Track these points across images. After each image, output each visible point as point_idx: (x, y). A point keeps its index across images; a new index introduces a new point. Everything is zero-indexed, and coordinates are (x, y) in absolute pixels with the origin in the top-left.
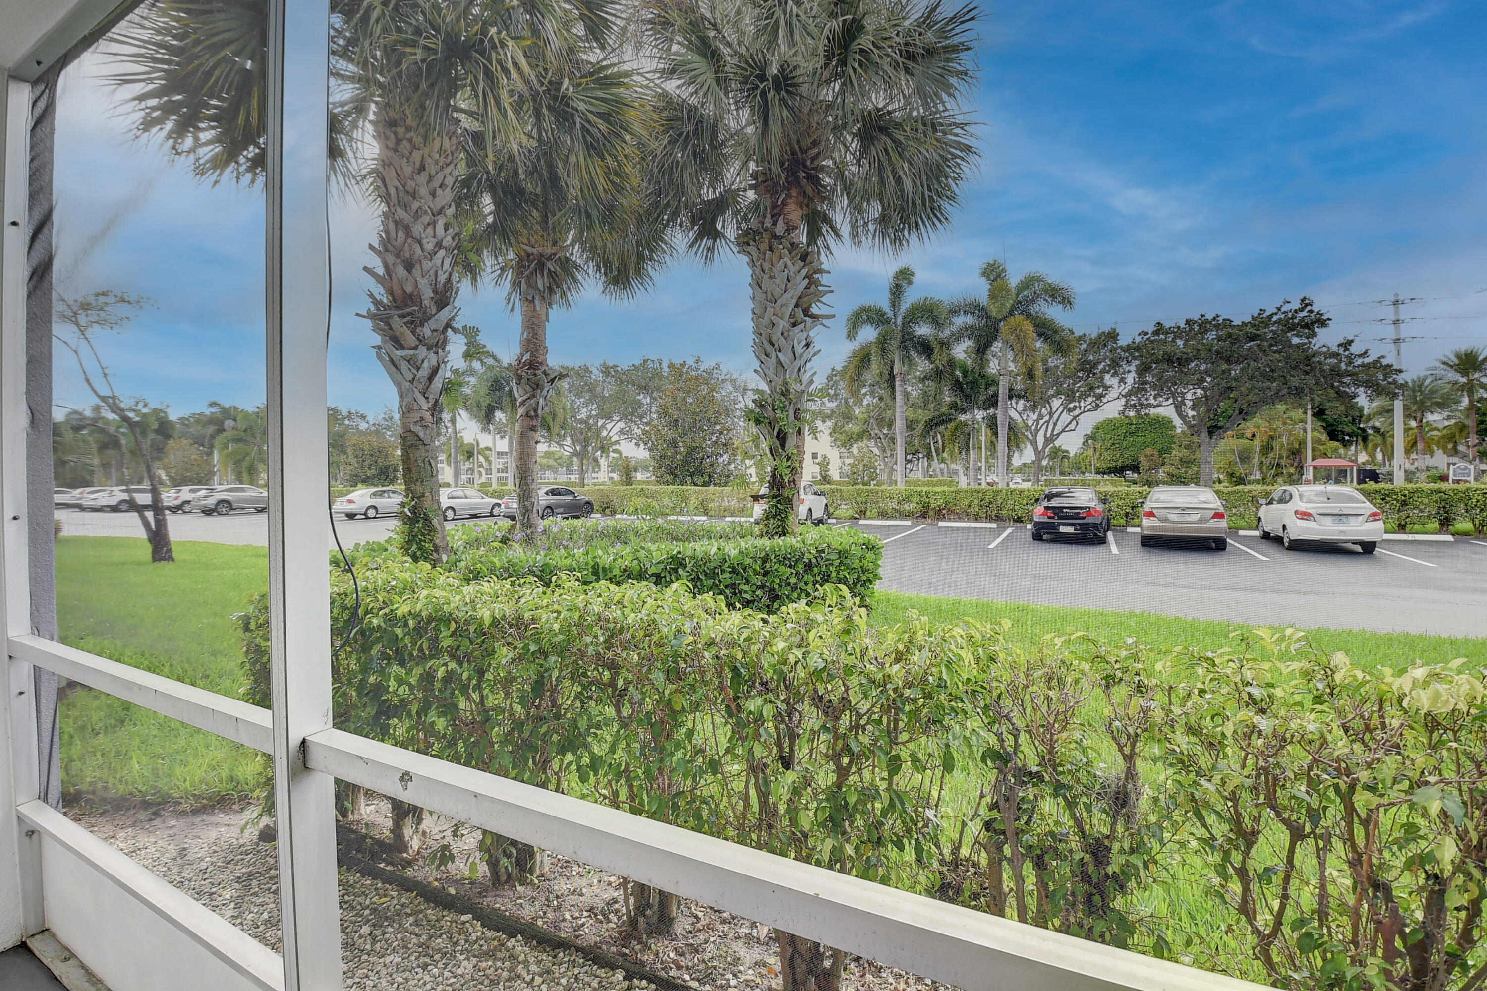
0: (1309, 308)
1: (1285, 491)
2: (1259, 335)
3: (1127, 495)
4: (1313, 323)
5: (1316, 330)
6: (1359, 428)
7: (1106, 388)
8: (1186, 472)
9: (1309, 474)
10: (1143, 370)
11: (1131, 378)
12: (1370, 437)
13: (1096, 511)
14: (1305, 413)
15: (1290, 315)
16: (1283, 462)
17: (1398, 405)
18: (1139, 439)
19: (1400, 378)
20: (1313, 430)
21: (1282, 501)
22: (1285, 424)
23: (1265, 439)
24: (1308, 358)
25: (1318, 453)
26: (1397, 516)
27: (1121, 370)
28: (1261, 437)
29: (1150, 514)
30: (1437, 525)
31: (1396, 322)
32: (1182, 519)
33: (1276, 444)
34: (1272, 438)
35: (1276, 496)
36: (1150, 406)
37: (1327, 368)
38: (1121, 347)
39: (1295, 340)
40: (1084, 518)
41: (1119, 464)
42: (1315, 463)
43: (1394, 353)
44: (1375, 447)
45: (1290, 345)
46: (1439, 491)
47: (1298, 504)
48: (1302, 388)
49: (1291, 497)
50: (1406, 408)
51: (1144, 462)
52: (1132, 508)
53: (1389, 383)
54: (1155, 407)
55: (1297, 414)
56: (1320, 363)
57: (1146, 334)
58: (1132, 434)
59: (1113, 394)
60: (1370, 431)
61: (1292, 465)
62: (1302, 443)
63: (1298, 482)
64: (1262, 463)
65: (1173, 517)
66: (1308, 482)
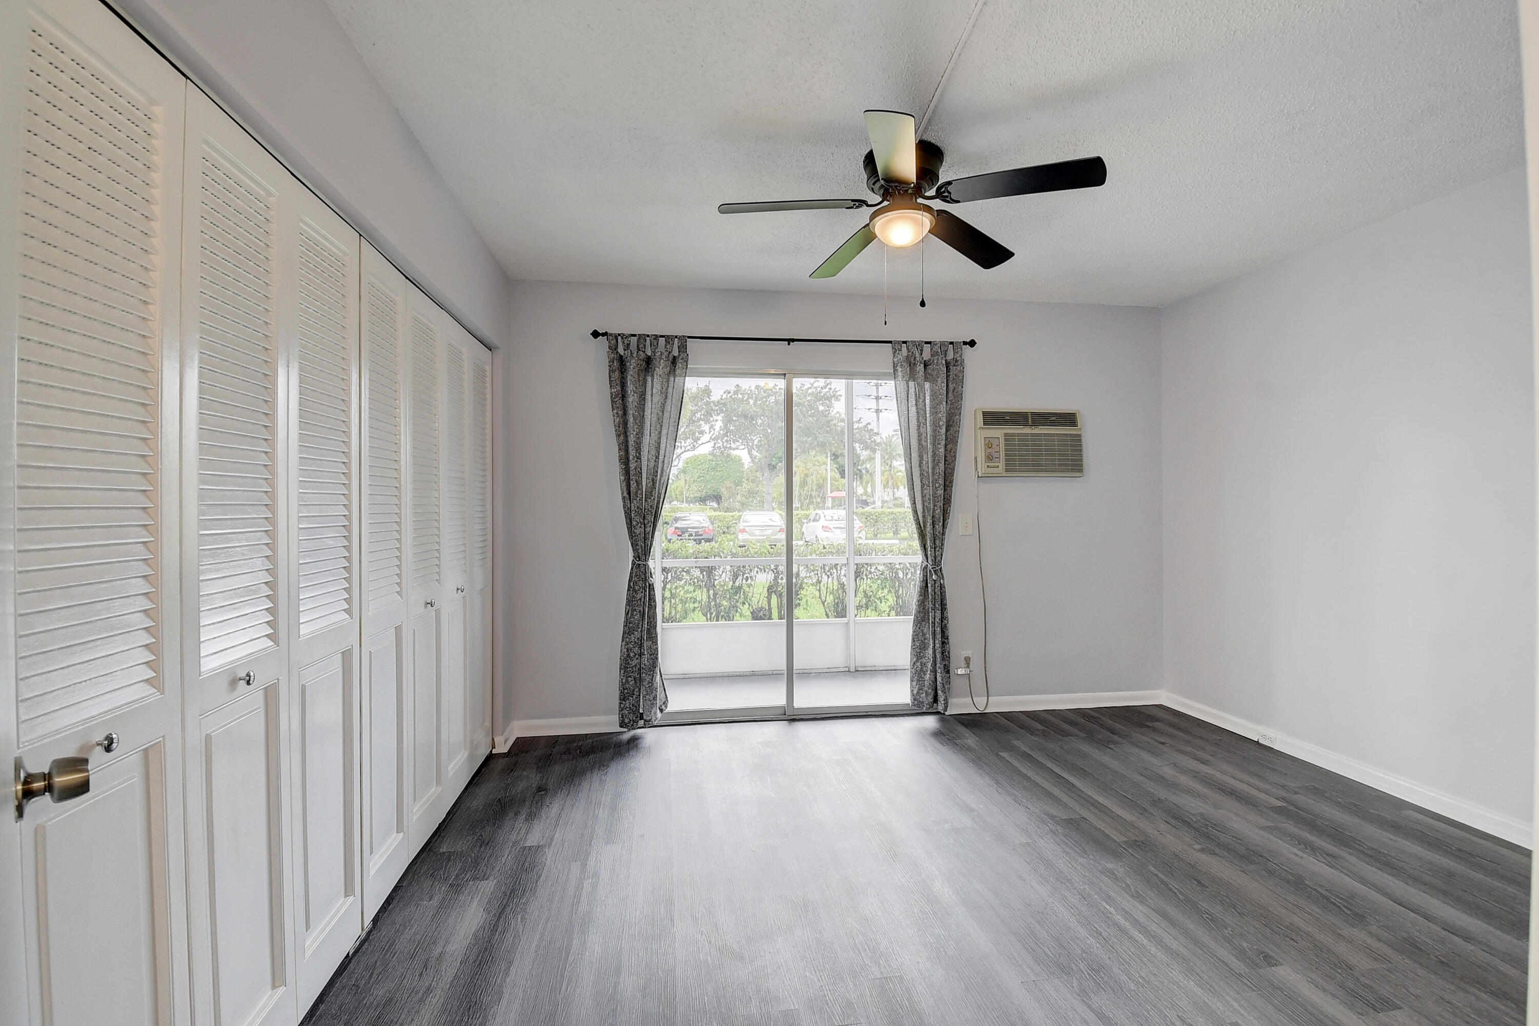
0: (829, 386)
1: (817, 514)
2: (801, 403)
3: (724, 518)
4: (831, 397)
5: (833, 402)
6: (858, 469)
7: (702, 433)
8: (752, 501)
9: (829, 503)
10: (728, 421)
11: (719, 425)
12: (864, 476)
13: (709, 530)
14: (827, 457)
15: (819, 389)
16: (814, 493)
17: (878, 456)
18: (718, 473)
19: (878, 439)
20: (831, 470)
21: (815, 520)
22: (814, 465)
23: (802, 476)
24: (828, 422)
25: (833, 488)
26: (872, 529)
27: (711, 419)
28: (800, 475)
29: (743, 531)
30: (892, 534)
31: (878, 398)
32: (763, 534)
33: (809, 480)
34: (806, 475)
35: (812, 517)
36: (730, 448)
37: (839, 428)
38: (713, 402)
39: (821, 408)
40: (701, 535)
41: (704, 494)
42: (833, 495)
43: (875, 419)
44: (867, 482)
45: (818, 411)
46: (892, 513)
47: (822, 522)
48: (825, 444)
49: (820, 518)
50: (882, 457)
51: (724, 493)
52: (728, 528)
53: (872, 441)
54: (734, 449)
55: (821, 458)
56: (835, 425)
57: (729, 393)
58: (713, 469)
59: (706, 438)
60: (864, 472)
61: (819, 496)
62: (825, 480)
63: (823, 508)
64: (800, 494)
65: (757, 532)
66: (828, 508)
